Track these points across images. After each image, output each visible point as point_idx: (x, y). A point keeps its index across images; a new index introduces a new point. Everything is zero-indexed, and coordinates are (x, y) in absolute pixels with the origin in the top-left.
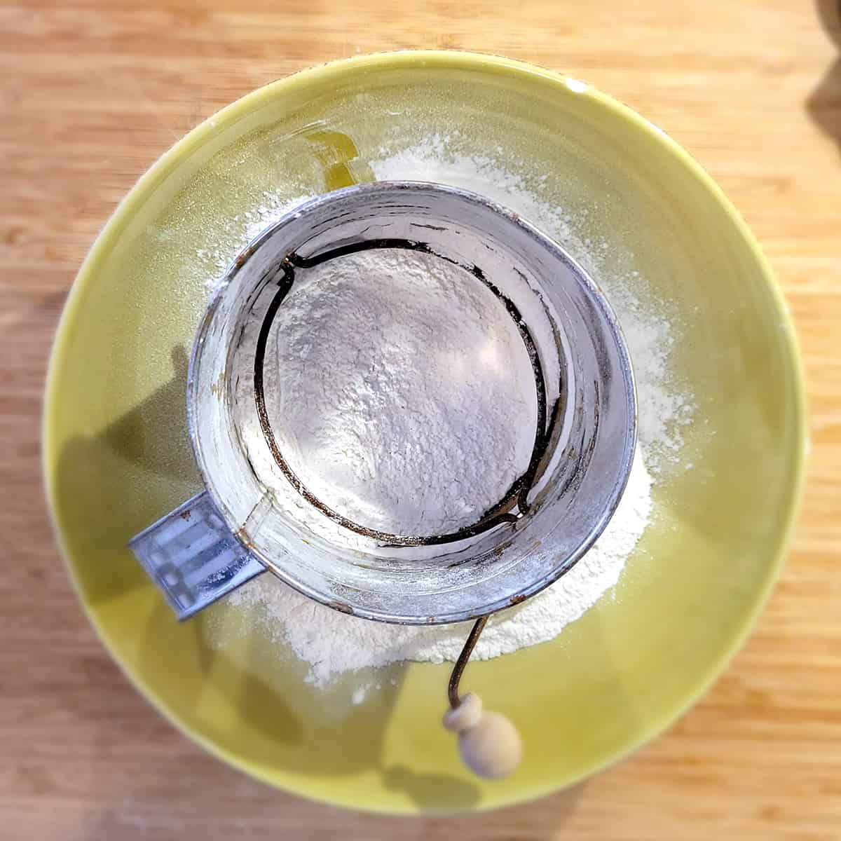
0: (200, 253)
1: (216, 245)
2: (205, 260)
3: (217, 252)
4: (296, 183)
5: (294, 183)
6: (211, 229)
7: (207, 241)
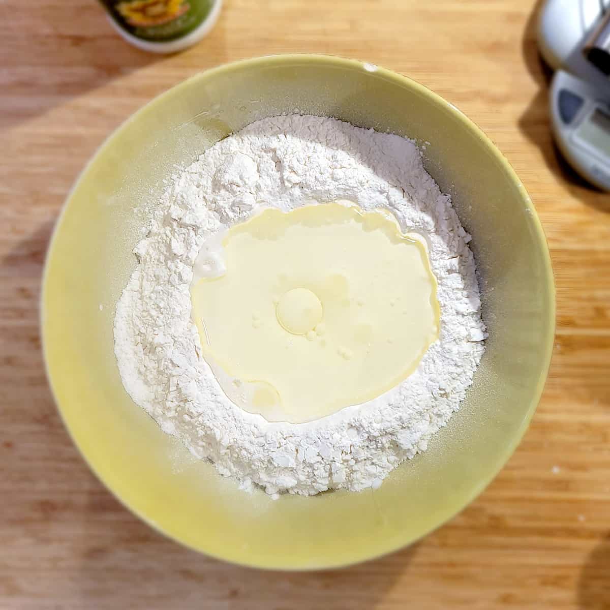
0: (135, 210)
1: (146, 204)
2: (140, 215)
3: (147, 208)
4: (194, 156)
5: (193, 156)
6: (141, 193)
7: (139, 201)
